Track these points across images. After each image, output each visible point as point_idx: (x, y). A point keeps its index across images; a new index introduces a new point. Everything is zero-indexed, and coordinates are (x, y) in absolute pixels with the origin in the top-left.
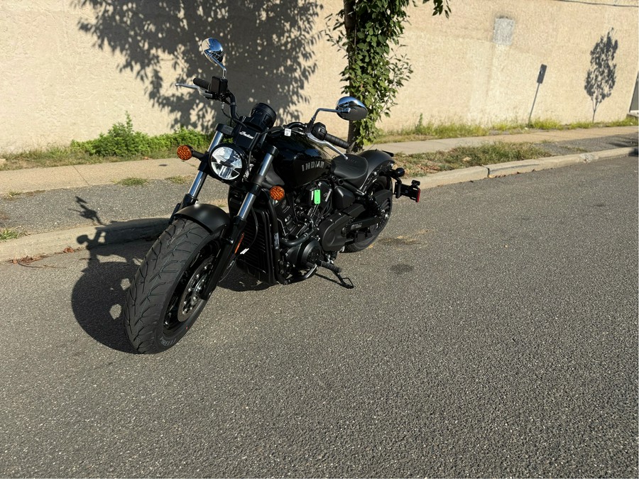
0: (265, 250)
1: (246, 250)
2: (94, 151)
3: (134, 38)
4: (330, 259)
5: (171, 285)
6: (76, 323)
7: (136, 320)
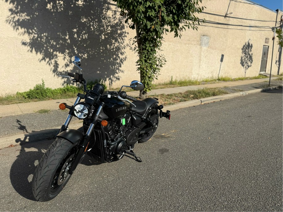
0: (100, 147)
1: (90, 149)
2: (27, 97)
3: (46, 47)
4: (131, 148)
5: (53, 170)
6: (11, 185)
7: (37, 188)
